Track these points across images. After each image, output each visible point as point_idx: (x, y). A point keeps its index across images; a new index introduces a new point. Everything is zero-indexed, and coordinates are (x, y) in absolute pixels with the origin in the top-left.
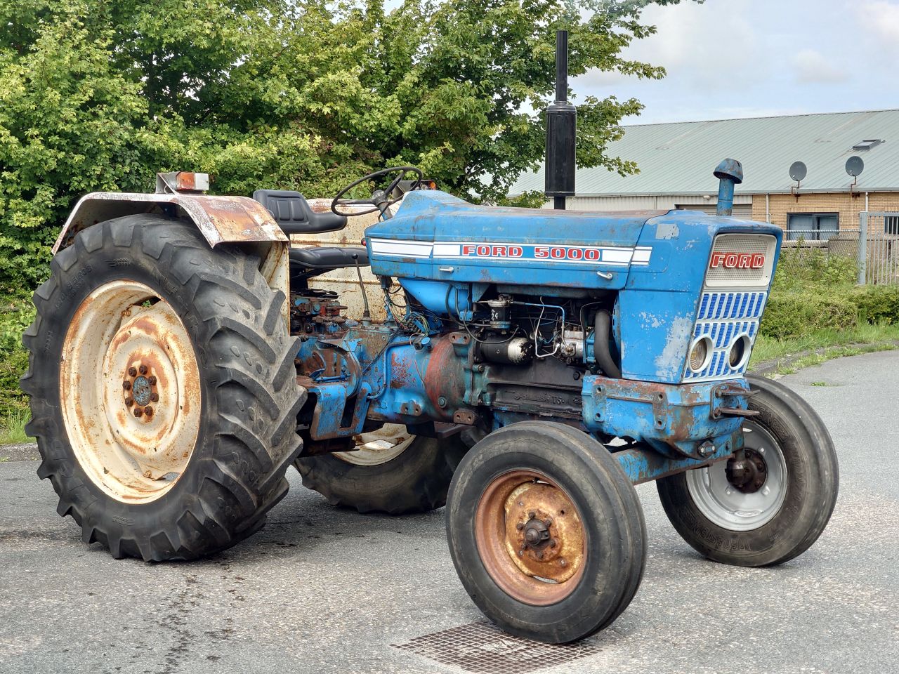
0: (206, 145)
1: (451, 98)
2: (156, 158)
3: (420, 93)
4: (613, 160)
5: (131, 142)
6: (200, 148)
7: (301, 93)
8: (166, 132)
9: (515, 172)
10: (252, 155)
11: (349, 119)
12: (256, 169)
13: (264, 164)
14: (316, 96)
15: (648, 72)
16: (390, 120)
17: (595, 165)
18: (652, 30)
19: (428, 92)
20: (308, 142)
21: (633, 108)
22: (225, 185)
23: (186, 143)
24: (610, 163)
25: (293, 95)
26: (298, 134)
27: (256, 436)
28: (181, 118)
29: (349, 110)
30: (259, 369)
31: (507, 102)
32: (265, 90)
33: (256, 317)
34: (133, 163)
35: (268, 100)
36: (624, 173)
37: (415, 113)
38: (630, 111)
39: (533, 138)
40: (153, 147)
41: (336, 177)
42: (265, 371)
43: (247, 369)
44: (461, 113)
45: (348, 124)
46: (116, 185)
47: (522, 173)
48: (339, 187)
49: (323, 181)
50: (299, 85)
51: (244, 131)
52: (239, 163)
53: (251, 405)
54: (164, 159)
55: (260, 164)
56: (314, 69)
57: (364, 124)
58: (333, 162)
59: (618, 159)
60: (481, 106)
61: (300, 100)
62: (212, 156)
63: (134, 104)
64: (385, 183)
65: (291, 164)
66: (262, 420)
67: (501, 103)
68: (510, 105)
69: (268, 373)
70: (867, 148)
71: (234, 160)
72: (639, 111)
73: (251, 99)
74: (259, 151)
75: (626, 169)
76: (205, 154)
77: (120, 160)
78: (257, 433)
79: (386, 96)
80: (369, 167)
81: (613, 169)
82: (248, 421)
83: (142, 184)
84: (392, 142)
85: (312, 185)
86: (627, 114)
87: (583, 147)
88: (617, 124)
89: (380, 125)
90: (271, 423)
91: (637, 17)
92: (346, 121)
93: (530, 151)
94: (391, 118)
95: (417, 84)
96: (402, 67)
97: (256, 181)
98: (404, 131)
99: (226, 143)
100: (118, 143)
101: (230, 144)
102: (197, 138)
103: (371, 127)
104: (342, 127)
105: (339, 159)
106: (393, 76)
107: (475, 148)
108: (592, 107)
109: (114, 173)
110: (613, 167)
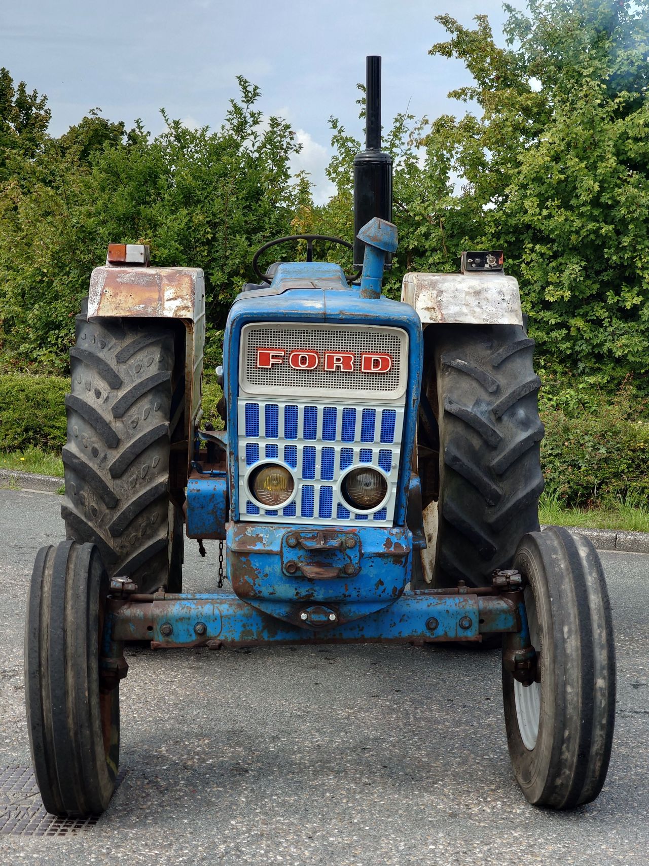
27: (90, 524)
30: (95, 452)
33: (108, 397)
42: (102, 455)
43: (82, 451)
53: (82, 489)
66: (95, 506)
69: (105, 458)
78: (91, 520)
82: (80, 506)
90: (107, 511)
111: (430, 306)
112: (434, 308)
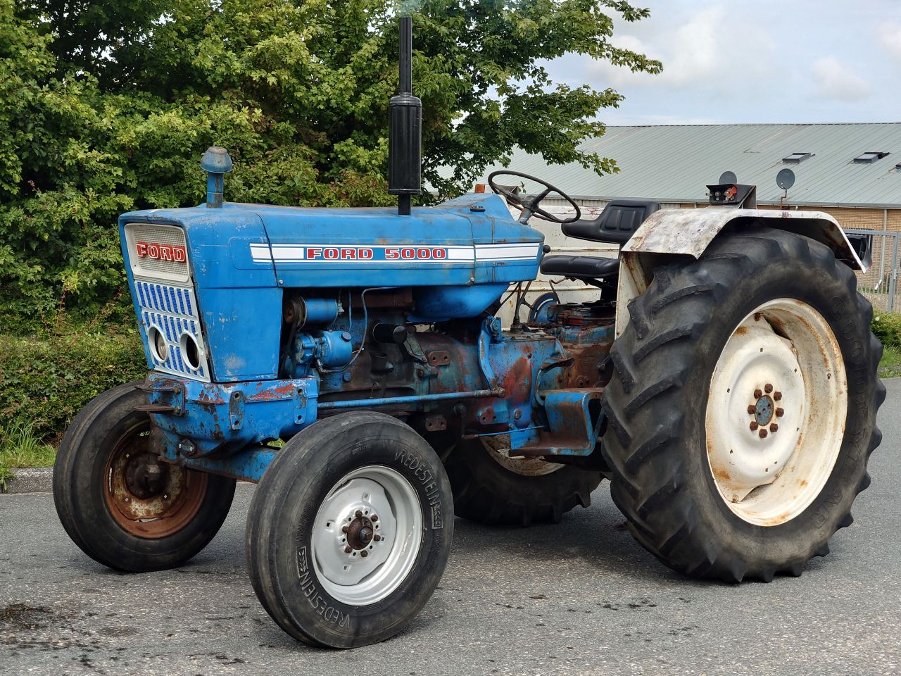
0: (124, 114)
1: (420, 73)
2: (63, 124)
3: (378, 67)
4: (589, 157)
5: (33, 104)
6: (117, 116)
7: (239, 58)
8: (76, 94)
9: (481, 165)
10: (181, 128)
11: (294, 92)
12: (183, 145)
13: (193, 139)
14: (257, 63)
16: (342, 94)
17: (568, 161)
18: (644, 13)
19: (387, 65)
20: (247, 117)
21: (611, 99)
22: (146, 163)
23: (100, 110)
24: (585, 160)
25: (231, 60)
26: (233, 106)
28: (95, 80)
29: (294, 81)
31: (473, 85)
32: (197, 53)
34: (37, 129)
35: (198, 65)
36: (601, 170)
37: (370, 90)
38: (608, 102)
39: (503, 127)
40: (58, 110)
41: (276, 160)
44: (433, 91)
45: (292, 97)
46: (15, 156)
47: (488, 166)
48: (280, 171)
49: (261, 164)
50: (238, 48)
51: (170, 99)
52: (164, 137)
54: (72, 129)
55: (188, 140)
56: (256, 32)
57: (312, 98)
58: (272, 142)
59: (595, 155)
61: (237, 66)
62: (131, 126)
63: (37, 60)
64: (331, 171)
65: (226, 140)
68: (476, 88)
70: (797, 161)
71: (159, 132)
72: (618, 102)
73: (179, 61)
74: (189, 123)
75: (603, 166)
76: (124, 123)
77: (21, 124)
79: (336, 69)
80: (313, 151)
81: (589, 167)
83: (47, 155)
84: (341, 122)
85: (248, 167)
86: (604, 106)
87: (556, 139)
88: (595, 116)
89: (329, 100)
92: (290, 93)
93: (499, 141)
94: (344, 92)
95: (375, 56)
96: (357, 35)
97: (184, 160)
98: (357, 110)
99: (149, 113)
100: (21, 104)
101: (153, 113)
102: (114, 105)
103: (319, 103)
104: (286, 100)
105: (280, 139)
106: (345, 45)
107: (444, 135)
108: (565, 96)
109: (13, 140)
110: (590, 164)
111: (640, 236)
112: (641, 238)
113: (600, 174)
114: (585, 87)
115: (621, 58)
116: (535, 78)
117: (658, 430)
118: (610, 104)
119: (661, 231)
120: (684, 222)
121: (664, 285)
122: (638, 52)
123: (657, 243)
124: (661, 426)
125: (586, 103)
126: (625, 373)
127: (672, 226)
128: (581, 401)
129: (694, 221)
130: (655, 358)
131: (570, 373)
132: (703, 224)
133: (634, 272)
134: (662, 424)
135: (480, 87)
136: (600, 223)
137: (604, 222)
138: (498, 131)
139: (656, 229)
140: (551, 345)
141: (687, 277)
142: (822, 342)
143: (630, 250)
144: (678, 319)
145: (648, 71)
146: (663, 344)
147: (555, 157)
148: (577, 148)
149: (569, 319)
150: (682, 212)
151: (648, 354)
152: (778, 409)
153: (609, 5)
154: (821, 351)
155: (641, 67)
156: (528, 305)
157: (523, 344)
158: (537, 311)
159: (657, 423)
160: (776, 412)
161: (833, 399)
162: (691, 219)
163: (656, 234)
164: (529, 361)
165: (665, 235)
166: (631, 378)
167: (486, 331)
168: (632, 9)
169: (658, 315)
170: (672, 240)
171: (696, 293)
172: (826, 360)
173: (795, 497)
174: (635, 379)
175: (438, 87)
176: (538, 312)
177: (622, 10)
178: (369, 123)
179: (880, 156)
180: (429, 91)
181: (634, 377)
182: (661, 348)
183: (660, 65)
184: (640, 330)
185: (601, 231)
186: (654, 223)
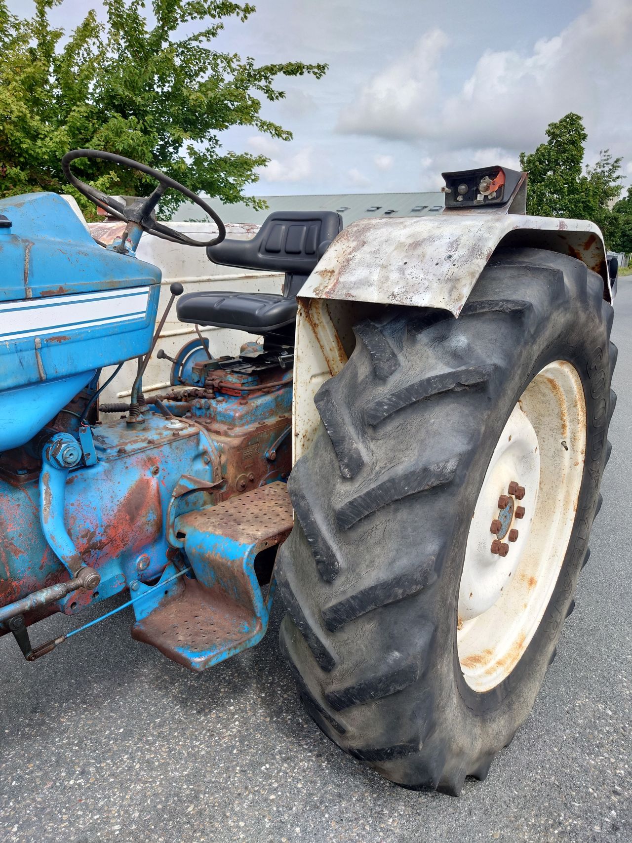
4: (249, 198)
9: (177, 203)
11: (20, 144)
15: (278, 132)
17: (236, 202)
18: (281, 94)
21: (262, 161)
24: (247, 201)
29: (18, 134)
31: (168, 147)
36: (257, 208)
39: (190, 176)
44: (129, 146)
45: (21, 148)
47: (181, 204)
57: (38, 150)
58: (8, 184)
59: (253, 197)
60: (147, 140)
67: (163, 147)
68: (171, 149)
72: (267, 163)
75: (258, 205)
86: (258, 165)
88: (251, 171)
89: (52, 152)
91: (270, 82)
92: (17, 144)
103: (44, 153)
104: (16, 151)
105: (14, 181)
107: (144, 181)
108: (233, 159)
110: (250, 204)
111: (329, 268)
112: (333, 272)
113: (257, 210)
114: (246, 154)
115: (265, 127)
116: (211, 143)
117: (390, 661)
118: (261, 164)
119: (368, 258)
120: (410, 241)
121: (385, 366)
122: (277, 124)
123: (365, 283)
124: (397, 654)
125: (246, 163)
126: (321, 545)
127: (389, 249)
128: (243, 559)
129: (431, 239)
130: (381, 524)
131: (226, 476)
132: (454, 244)
133: (319, 329)
134: (398, 650)
135: (174, 149)
136: (258, 245)
137: (264, 243)
138: (187, 179)
139: (358, 256)
140: (193, 443)
141: (430, 352)
142: (565, 405)
143: (313, 295)
144: (422, 441)
145: (283, 139)
146: (397, 501)
147: (227, 199)
148: (241, 193)
149: (222, 387)
150: (402, 223)
151: (367, 517)
152: (519, 508)
153: (258, 89)
154: (561, 416)
155: (279, 135)
156: (169, 358)
157: (142, 456)
158: (182, 365)
159: (388, 648)
160: (516, 513)
161: (566, 471)
162: (425, 235)
163: (359, 264)
164: (154, 482)
165: (377, 265)
166: (333, 556)
167: (51, 466)
168: (273, 91)
169: (381, 432)
170: (394, 276)
171: (458, 389)
172: (564, 426)
173: (526, 606)
174: (341, 561)
175: (132, 142)
176: (184, 365)
177: (267, 92)
178: (90, 171)
179: (378, 208)
180: (126, 144)
181: (338, 556)
182: (393, 506)
183: (291, 135)
184: (346, 460)
185: (260, 256)
186: (353, 244)
